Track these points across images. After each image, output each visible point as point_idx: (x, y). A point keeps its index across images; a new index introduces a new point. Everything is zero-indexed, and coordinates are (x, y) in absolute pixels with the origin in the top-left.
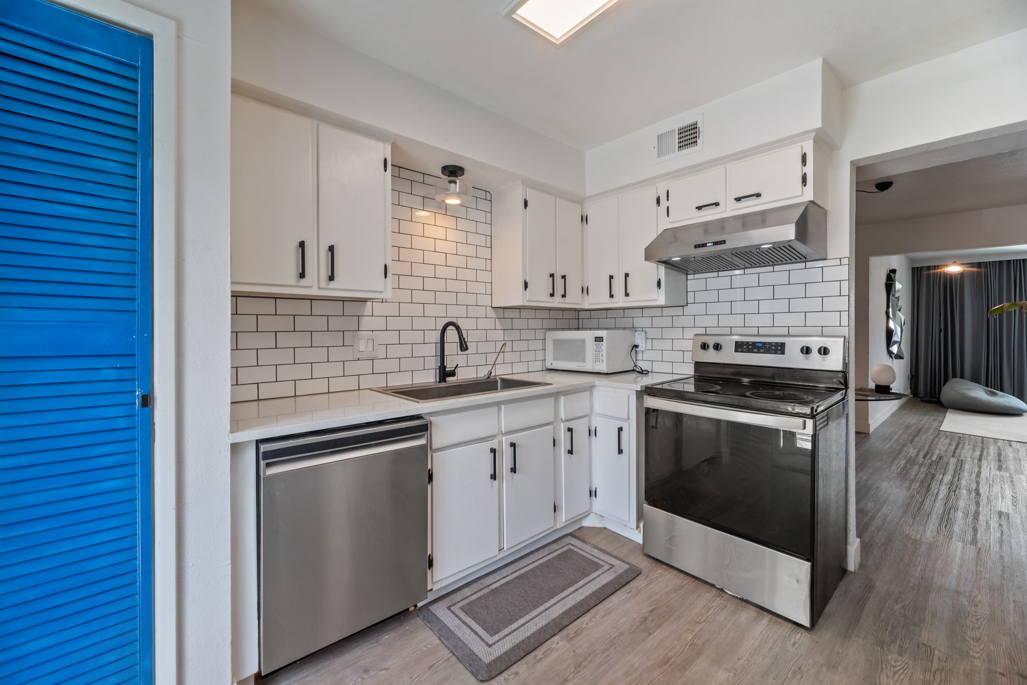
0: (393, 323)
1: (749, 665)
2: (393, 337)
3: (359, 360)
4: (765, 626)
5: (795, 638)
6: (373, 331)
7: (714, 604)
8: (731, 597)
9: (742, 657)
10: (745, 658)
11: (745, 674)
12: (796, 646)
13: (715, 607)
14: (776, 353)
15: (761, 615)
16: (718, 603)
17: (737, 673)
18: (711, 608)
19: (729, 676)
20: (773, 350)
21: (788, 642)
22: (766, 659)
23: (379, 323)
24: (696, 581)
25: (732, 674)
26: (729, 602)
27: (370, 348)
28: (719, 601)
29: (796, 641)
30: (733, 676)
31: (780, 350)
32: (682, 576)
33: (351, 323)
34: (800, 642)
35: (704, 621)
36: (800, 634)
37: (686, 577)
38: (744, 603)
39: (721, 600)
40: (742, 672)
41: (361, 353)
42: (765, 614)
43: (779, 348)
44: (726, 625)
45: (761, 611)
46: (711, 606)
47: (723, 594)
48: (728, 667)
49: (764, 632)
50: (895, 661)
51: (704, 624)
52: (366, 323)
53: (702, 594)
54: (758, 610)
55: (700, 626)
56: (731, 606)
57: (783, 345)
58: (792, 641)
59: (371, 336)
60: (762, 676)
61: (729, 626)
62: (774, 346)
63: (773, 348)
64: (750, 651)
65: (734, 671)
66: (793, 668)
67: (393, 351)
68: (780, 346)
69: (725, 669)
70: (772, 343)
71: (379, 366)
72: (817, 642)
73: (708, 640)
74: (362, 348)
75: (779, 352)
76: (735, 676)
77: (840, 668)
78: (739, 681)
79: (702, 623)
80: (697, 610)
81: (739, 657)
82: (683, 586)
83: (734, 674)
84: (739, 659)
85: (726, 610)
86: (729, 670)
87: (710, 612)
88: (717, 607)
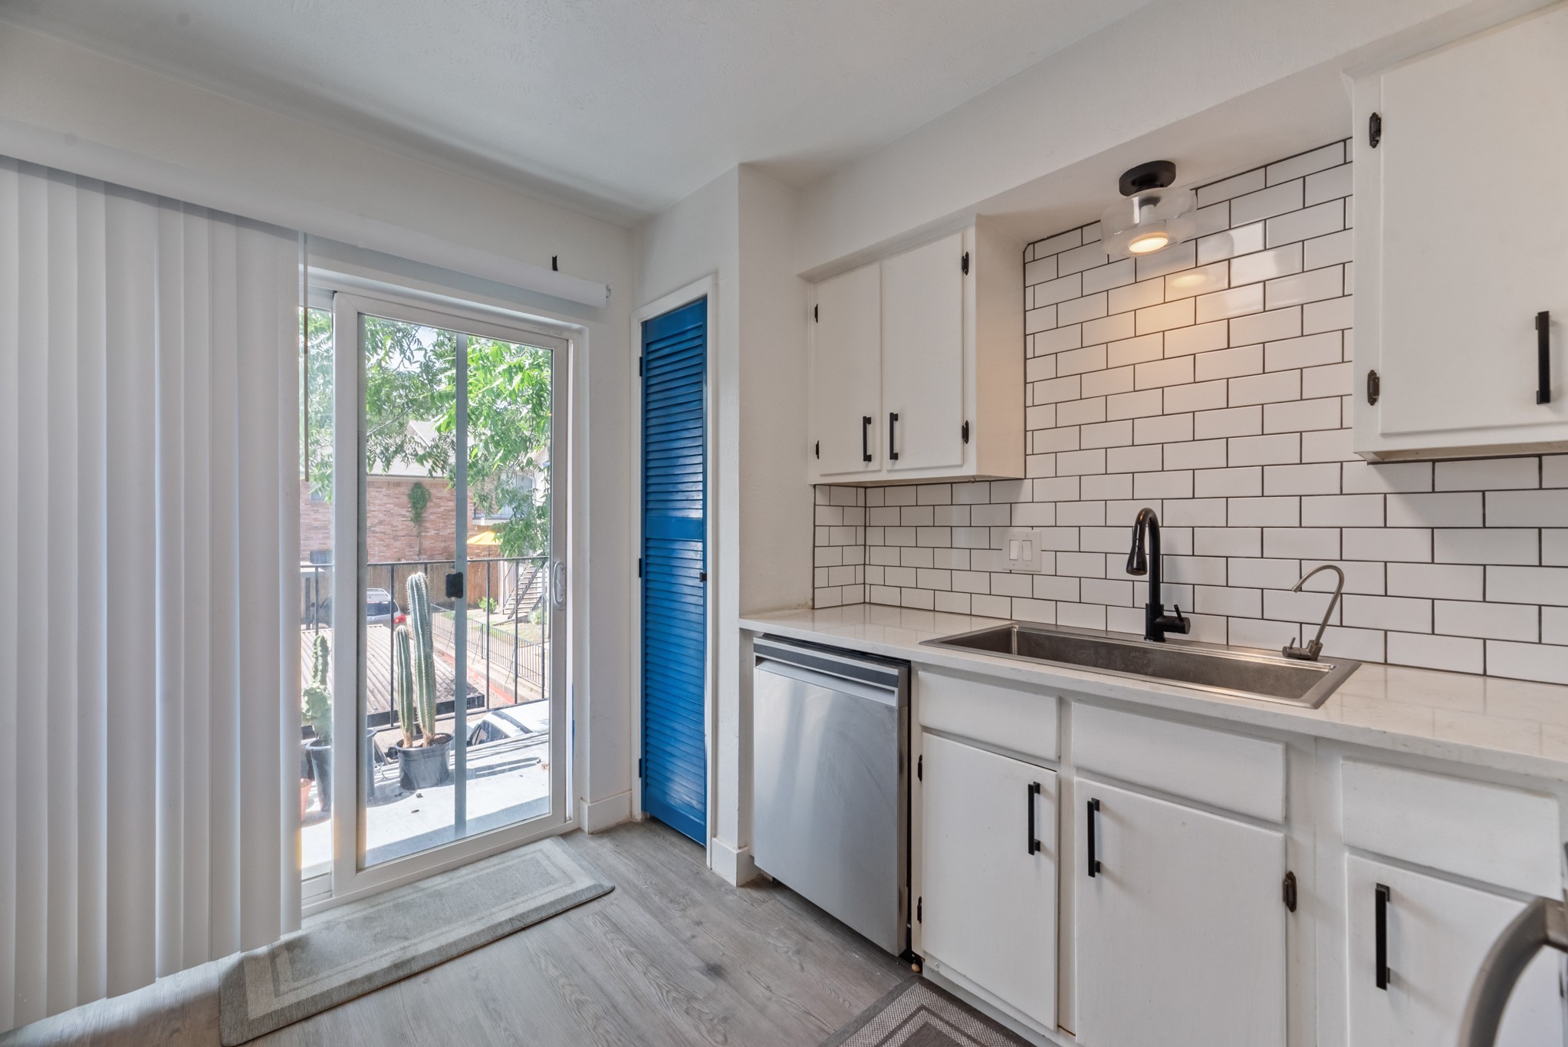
0: (1069, 514)
2: (1068, 539)
3: (1011, 573)
6: (1032, 527)
23: (1044, 515)
27: (1027, 555)
33: (1000, 515)
41: (1013, 562)
52: (1022, 515)
59: (1027, 536)
67: (1069, 564)
71: (1046, 587)
74: (1014, 556)
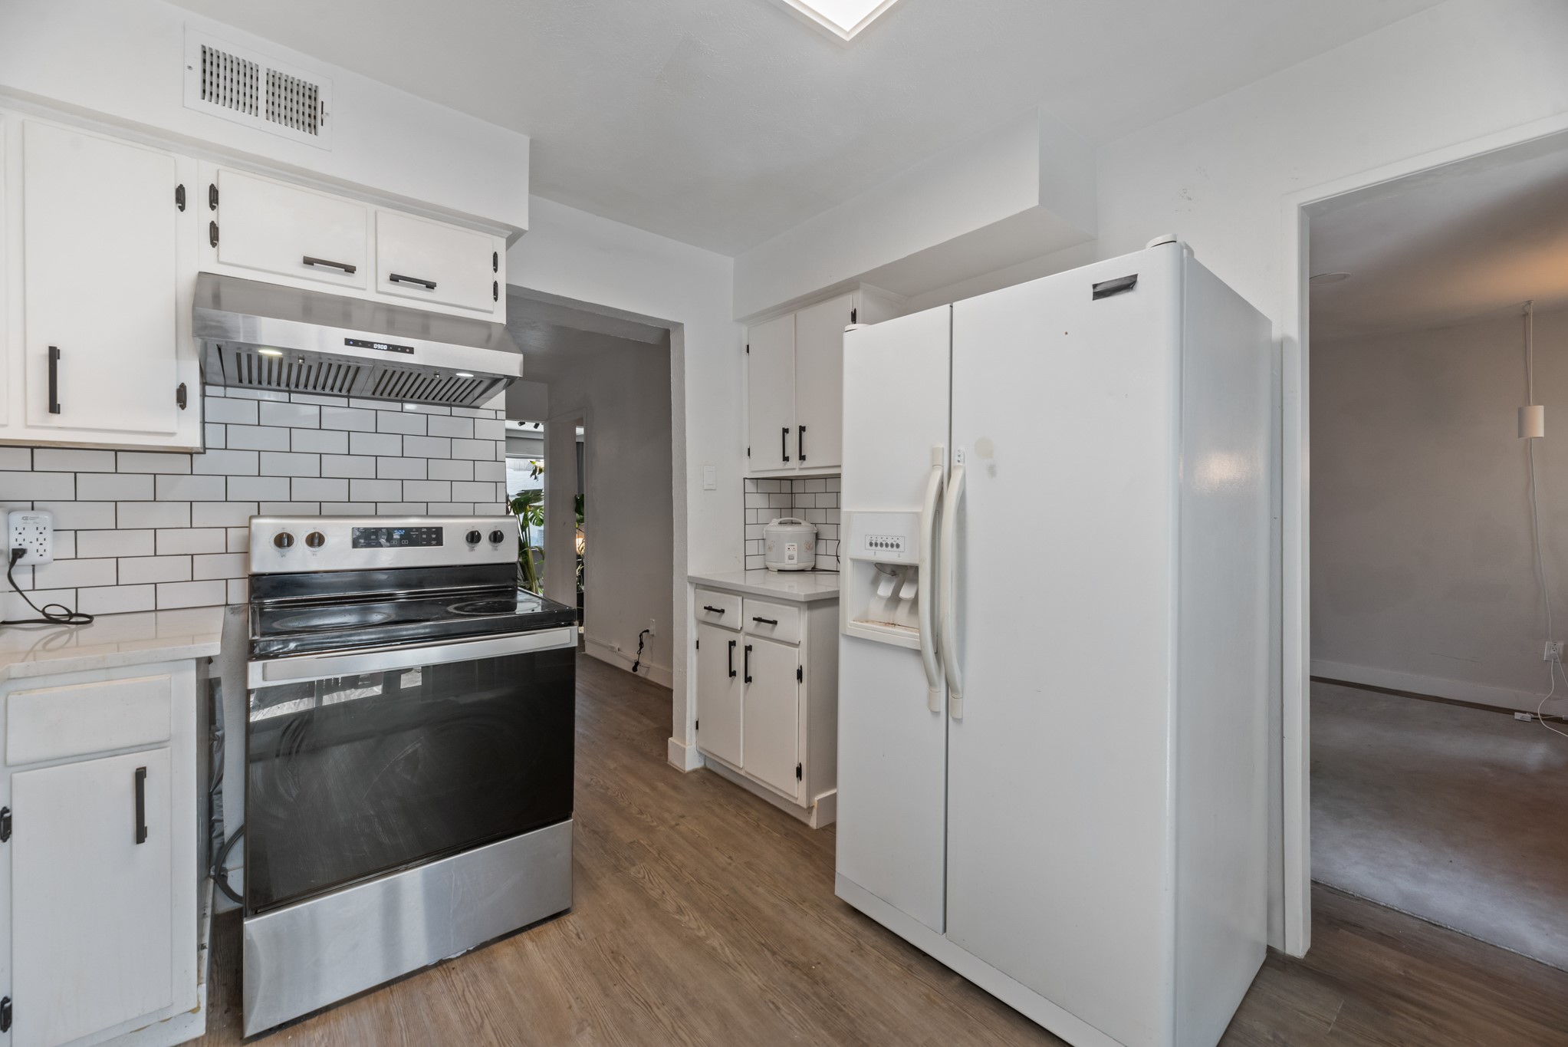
1: (585, 1001)
4: (536, 949)
5: (570, 930)
7: (459, 986)
8: (462, 959)
9: (568, 1002)
10: (572, 1001)
11: (596, 1013)
12: (582, 936)
13: (466, 989)
14: (429, 544)
15: (517, 943)
16: (461, 981)
17: (590, 1021)
18: (464, 996)
19: (590, 1034)
20: (424, 539)
21: (573, 941)
22: (585, 977)
24: (394, 987)
25: (589, 1029)
26: (471, 966)
28: (459, 978)
29: (575, 932)
30: (592, 1028)
31: (434, 539)
32: (363, 1002)
34: (579, 930)
35: (482, 1018)
36: (568, 923)
37: (371, 997)
38: (485, 950)
39: (457, 974)
40: (590, 1014)
42: (518, 937)
43: (434, 536)
44: (508, 993)
45: (512, 939)
46: (460, 993)
47: (451, 965)
48: (576, 1028)
49: (544, 955)
50: (639, 873)
51: (486, 1021)
53: (429, 993)
54: (506, 941)
55: (488, 1028)
56: (476, 966)
57: (439, 531)
58: (574, 936)
60: (607, 995)
61: (510, 989)
62: (424, 533)
63: (424, 536)
64: (564, 988)
65: (585, 1024)
66: (610, 958)
68: (434, 533)
69: (578, 1033)
70: (421, 528)
72: (587, 915)
73: (519, 1030)
75: (434, 542)
76: (593, 1027)
77: (628, 917)
78: (602, 1025)
79: (483, 1022)
80: (454, 1017)
81: (568, 1005)
82: (388, 1011)
83: (589, 1025)
84: (570, 1007)
85: (480, 978)
86: (581, 1030)
87: (471, 1001)
88: (468, 987)
